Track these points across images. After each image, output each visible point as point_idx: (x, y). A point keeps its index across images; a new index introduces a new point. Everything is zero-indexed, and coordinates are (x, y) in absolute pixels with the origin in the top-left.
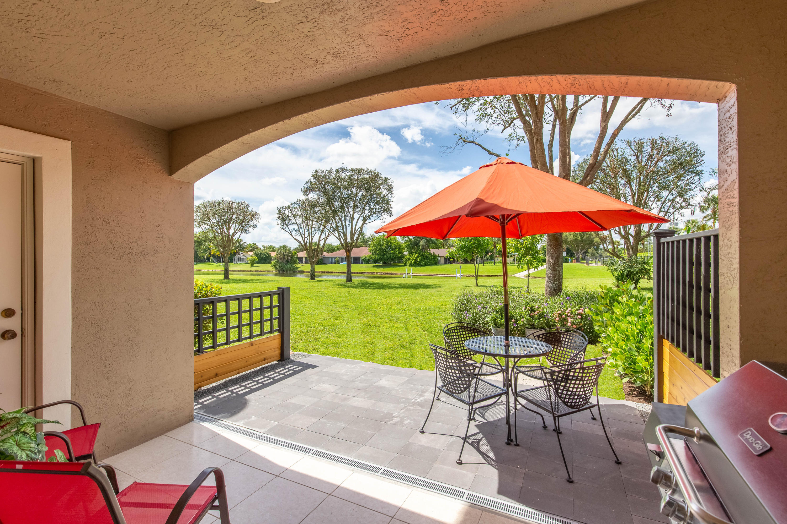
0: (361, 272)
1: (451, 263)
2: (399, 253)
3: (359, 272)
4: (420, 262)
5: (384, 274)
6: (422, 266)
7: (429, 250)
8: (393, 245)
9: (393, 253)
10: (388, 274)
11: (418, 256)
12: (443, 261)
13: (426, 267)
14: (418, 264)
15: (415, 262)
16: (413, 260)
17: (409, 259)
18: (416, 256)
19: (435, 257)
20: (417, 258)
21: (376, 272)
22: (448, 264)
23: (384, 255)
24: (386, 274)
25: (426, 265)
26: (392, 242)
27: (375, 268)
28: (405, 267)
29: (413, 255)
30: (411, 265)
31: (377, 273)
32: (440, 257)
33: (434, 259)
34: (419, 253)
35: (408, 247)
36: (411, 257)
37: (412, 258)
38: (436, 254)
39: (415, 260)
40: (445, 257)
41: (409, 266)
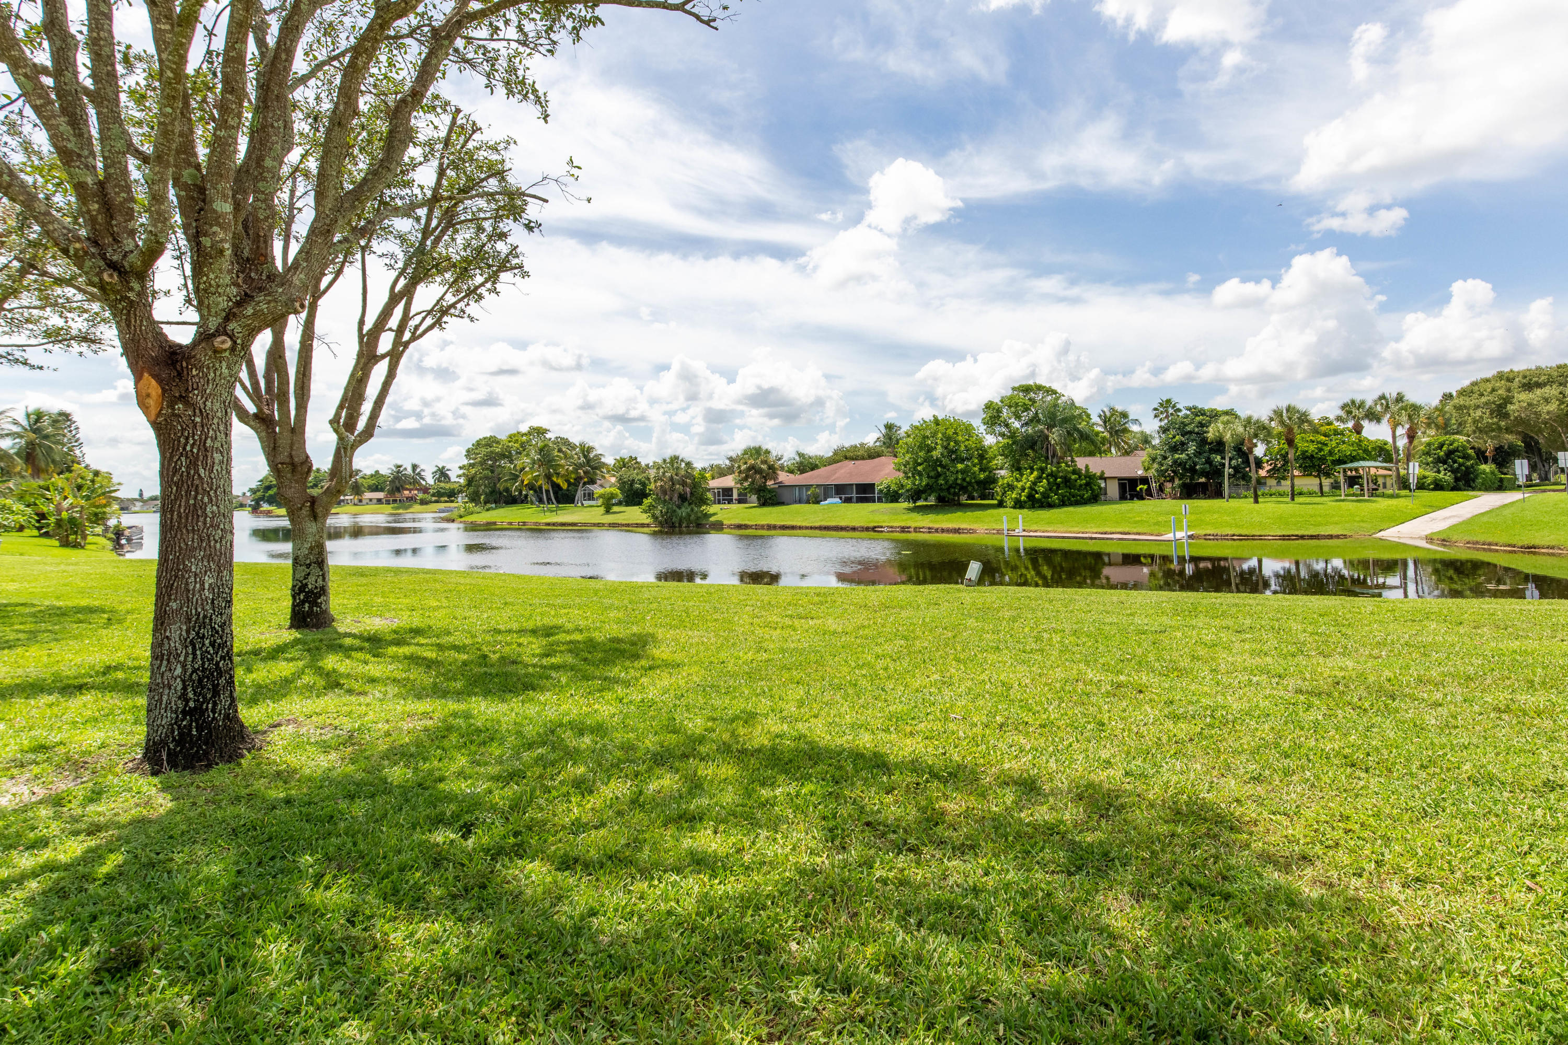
0: (872, 525)
1: (1141, 498)
2: (982, 470)
3: (865, 525)
4: (1045, 495)
5: (937, 531)
6: (1051, 506)
7: (1073, 461)
8: (963, 448)
9: (963, 472)
10: (948, 531)
11: (1039, 478)
12: (1113, 489)
13: (1065, 509)
14: (1039, 500)
15: (1030, 497)
16: (1023, 489)
17: (1011, 487)
18: (1032, 478)
19: (1091, 480)
20: (1034, 483)
21: (913, 525)
22: (1131, 499)
23: (939, 475)
24: (943, 531)
25: (1063, 504)
26: (960, 438)
27: (914, 515)
28: (1001, 510)
29: (1022, 475)
30: (1019, 505)
31: (916, 530)
32: (1105, 479)
33: (1087, 484)
34: (1042, 470)
35: (1006, 451)
36: (1017, 480)
37: (1019, 485)
38: (1094, 470)
39: (1030, 488)
40: (1120, 479)
41: (1014, 507)
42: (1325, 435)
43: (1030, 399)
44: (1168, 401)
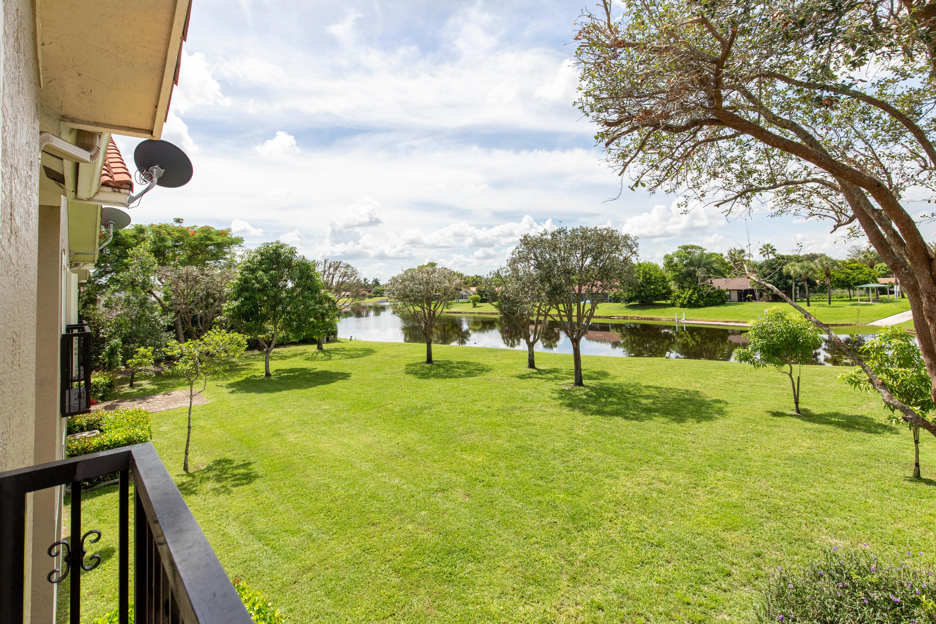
0: (609, 315)
1: (749, 301)
2: (664, 288)
3: (606, 315)
4: (697, 301)
5: (642, 319)
6: (700, 306)
7: (711, 283)
8: (653, 278)
9: (654, 289)
10: (647, 319)
11: (693, 293)
12: (735, 296)
13: (707, 308)
14: (693, 304)
15: (689, 302)
16: (685, 298)
17: (679, 297)
18: (690, 292)
19: (720, 293)
20: (691, 295)
21: (630, 316)
22: (745, 301)
23: (641, 291)
24: (645, 319)
25: (706, 305)
26: (652, 273)
27: (629, 310)
28: (674, 308)
29: (684, 291)
30: (683, 306)
31: (632, 318)
32: (730, 290)
33: (719, 295)
34: (695, 289)
35: (676, 279)
36: (682, 294)
37: (683, 296)
38: (723, 288)
39: (689, 298)
40: (738, 290)
41: (681, 307)
42: (851, 269)
43: (688, 253)
44: (768, 245)
